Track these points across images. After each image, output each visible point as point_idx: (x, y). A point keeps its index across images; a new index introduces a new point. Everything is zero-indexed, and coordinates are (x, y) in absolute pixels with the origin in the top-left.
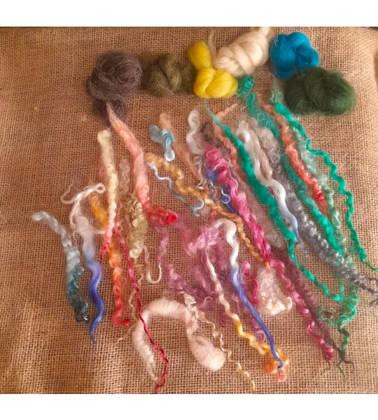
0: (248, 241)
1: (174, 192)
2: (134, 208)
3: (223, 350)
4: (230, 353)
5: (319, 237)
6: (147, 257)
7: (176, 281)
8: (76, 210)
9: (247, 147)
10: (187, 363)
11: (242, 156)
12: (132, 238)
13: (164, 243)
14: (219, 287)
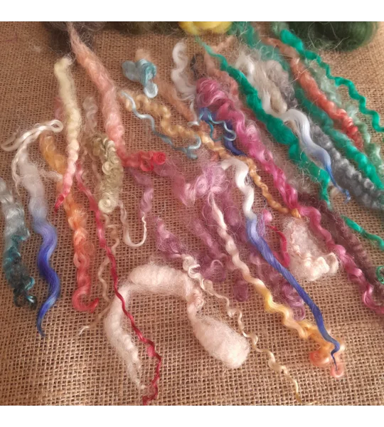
0: (265, 187)
1: (159, 134)
2: (105, 147)
3: (245, 335)
4: (256, 340)
5: (360, 177)
6: (124, 215)
7: (168, 241)
8: (21, 157)
9: (250, 80)
10: (190, 362)
11: (245, 90)
12: (101, 188)
13: (148, 195)
14: (231, 245)
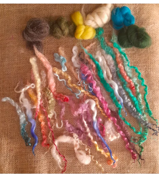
0: (101, 108)
1: (67, 86)
2: (49, 95)
3: (90, 155)
4: (93, 157)
5: (132, 106)
6: (56, 116)
7: (69, 128)
8: (22, 96)
9: (100, 64)
10: (75, 161)
11: (98, 69)
12: (49, 108)
13: (63, 110)
14: (88, 130)
